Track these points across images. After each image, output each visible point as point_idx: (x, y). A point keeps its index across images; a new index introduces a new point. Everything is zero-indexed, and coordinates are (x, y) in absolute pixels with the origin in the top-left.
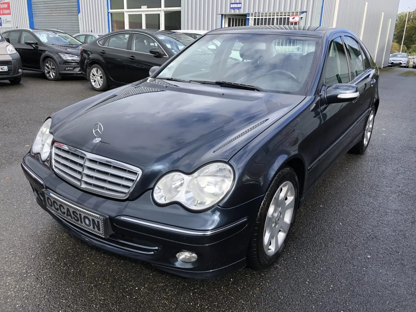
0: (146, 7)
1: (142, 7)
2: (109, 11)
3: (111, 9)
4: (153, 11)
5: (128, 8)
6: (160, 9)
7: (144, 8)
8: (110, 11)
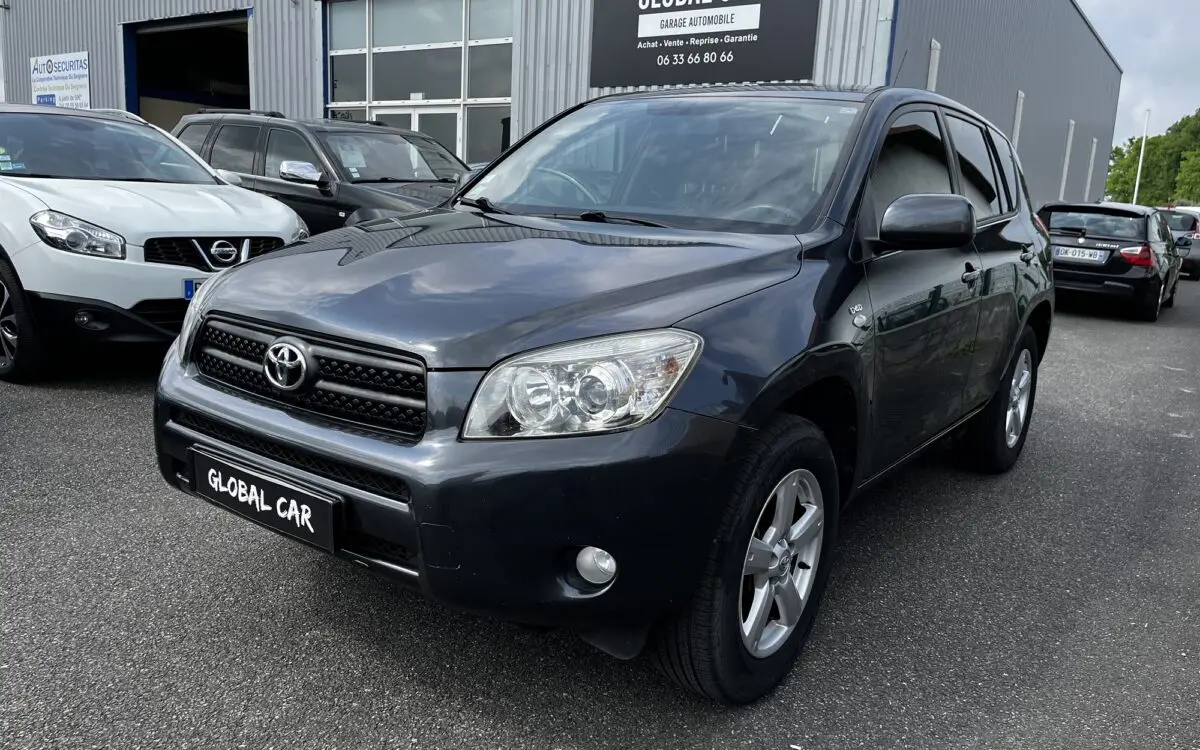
0: (420, 95)
1: (412, 95)
2: (328, 106)
3: (333, 100)
4: (439, 106)
5: (376, 98)
6: (457, 101)
7: (417, 98)
8: (332, 105)
